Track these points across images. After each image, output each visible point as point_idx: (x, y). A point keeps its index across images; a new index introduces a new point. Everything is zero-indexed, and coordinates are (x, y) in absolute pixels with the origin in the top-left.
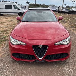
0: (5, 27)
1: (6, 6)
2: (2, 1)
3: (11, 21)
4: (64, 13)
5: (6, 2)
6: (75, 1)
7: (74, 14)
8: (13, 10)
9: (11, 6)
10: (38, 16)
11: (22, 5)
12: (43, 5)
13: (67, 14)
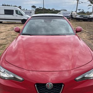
0: (2, 39)
1: (5, 10)
2: (3, 5)
3: (12, 31)
4: (78, 20)
5: (7, 6)
6: (91, 5)
7: (91, 21)
8: (15, 16)
9: (13, 11)
10: (46, 25)
11: (26, 10)
12: (52, 10)
13: (82, 21)
